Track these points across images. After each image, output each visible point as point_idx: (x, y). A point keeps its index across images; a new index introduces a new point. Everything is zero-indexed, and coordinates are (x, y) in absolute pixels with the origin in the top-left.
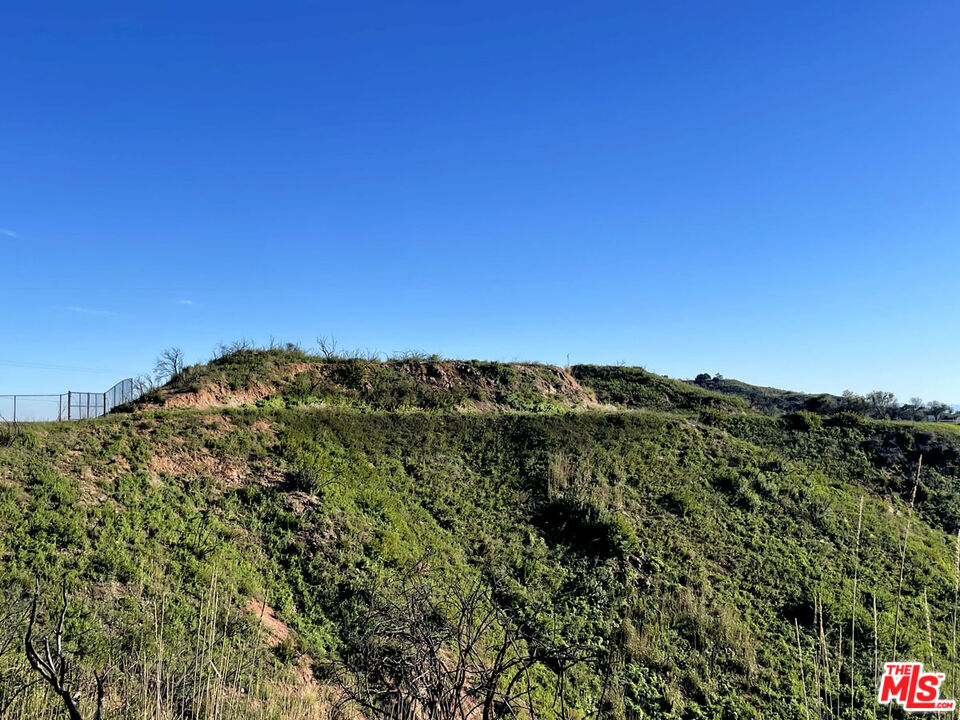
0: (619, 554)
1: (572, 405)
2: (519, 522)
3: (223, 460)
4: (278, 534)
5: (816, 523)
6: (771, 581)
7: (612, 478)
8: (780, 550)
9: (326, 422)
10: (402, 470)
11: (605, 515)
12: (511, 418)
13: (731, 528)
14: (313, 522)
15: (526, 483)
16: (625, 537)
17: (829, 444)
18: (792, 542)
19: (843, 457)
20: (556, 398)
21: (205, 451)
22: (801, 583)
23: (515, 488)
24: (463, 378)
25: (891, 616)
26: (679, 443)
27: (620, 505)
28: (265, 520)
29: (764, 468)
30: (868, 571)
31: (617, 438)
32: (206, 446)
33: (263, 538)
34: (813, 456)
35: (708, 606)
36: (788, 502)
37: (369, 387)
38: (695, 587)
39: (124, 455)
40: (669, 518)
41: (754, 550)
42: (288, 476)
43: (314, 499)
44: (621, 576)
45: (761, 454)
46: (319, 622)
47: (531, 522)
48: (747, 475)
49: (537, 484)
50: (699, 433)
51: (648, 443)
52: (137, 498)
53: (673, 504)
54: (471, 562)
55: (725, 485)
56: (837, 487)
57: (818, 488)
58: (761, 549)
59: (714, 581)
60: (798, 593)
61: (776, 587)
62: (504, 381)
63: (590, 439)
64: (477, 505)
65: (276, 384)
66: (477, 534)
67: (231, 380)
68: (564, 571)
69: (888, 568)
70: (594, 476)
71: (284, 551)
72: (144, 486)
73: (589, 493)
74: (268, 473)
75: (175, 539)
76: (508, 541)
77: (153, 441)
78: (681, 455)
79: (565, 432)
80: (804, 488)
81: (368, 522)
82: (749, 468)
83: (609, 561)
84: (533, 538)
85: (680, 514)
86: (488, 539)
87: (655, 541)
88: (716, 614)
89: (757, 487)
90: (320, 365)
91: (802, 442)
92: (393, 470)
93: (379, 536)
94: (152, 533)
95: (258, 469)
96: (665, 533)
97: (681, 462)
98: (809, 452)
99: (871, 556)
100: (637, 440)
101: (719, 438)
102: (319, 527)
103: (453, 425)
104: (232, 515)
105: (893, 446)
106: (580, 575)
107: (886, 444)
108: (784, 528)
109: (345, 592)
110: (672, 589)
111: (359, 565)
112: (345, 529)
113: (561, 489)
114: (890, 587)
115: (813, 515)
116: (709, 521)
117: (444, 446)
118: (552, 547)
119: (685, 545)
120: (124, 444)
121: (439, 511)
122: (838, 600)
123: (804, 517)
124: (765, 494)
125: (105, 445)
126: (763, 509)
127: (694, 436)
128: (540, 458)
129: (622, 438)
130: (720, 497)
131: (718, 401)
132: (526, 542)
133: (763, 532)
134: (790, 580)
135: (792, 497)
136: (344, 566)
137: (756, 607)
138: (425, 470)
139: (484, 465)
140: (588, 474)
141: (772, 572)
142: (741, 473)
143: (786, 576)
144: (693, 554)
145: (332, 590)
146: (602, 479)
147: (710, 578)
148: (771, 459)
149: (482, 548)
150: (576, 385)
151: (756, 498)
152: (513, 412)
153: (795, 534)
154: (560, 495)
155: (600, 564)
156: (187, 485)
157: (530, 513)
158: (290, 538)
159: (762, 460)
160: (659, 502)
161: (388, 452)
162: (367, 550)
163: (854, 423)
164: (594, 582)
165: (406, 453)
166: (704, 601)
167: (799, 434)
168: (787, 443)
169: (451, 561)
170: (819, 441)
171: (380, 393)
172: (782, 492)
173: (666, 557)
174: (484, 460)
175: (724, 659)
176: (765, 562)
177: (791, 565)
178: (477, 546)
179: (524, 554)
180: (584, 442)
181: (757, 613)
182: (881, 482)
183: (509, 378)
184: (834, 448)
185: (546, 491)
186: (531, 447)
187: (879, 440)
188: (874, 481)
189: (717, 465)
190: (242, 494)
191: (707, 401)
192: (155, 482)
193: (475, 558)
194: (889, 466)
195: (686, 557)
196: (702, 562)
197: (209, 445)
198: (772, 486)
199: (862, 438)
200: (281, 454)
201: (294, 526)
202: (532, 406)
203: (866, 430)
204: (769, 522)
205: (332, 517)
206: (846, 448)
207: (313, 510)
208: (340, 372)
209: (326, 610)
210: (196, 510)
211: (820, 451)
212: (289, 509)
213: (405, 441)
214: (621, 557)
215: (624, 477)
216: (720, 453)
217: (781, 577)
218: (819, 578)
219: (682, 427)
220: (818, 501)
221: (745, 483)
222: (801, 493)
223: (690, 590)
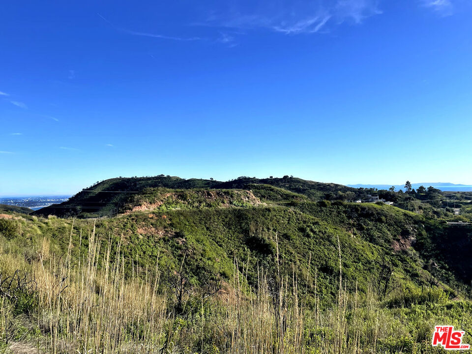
0: (272, 253)
1: (253, 204)
2: (241, 244)
3: (156, 229)
4: (176, 251)
5: (330, 241)
6: (317, 260)
7: (268, 229)
8: (319, 250)
9: (181, 214)
10: (205, 229)
11: (267, 241)
12: (236, 210)
13: (304, 244)
14: (185, 247)
15: (242, 231)
16: (274, 248)
17: (333, 211)
18: (323, 247)
19: (338, 216)
20: (248, 202)
21: (151, 226)
22: (325, 260)
23: (239, 233)
24: (219, 196)
25: (351, 269)
26: (288, 216)
27: (271, 238)
28: (172, 247)
29: (314, 224)
30: (345, 256)
31: (269, 216)
32: (151, 224)
33: (172, 252)
34: (328, 216)
35: (298, 268)
36: (321, 235)
37: (190, 200)
38: (295, 263)
39: (130, 229)
40: (286, 241)
41: (311, 250)
42: (175, 233)
43: (184, 240)
44: (273, 260)
45: (312, 219)
46: (192, 277)
47: (245, 244)
48: (309, 226)
49: (246, 232)
50: (293, 213)
51: (278, 217)
52: (137, 242)
53: (287, 237)
54: (228, 257)
55: (302, 230)
56: (336, 229)
57: (330, 230)
58: (313, 250)
59: (300, 260)
60: (324, 263)
61: (318, 262)
62: (232, 197)
63: (261, 217)
64: (229, 239)
65: (162, 201)
66: (230, 248)
67: (150, 201)
68: (256, 259)
69: (351, 255)
70: (263, 229)
71: (178, 256)
72: (138, 238)
73: (262, 234)
74: (170, 232)
75: (150, 254)
76: (239, 250)
77: (136, 223)
78: (288, 220)
79: (253, 214)
80: (326, 230)
81: (200, 246)
82: (309, 224)
83: (269, 255)
84: (246, 249)
85: (289, 240)
86: (233, 250)
87: (282, 249)
88: (300, 270)
89: (312, 230)
90: (174, 193)
91: (324, 211)
92: (203, 229)
93: (204, 250)
94: (144, 253)
95: (167, 231)
96: (285, 246)
97: (288, 223)
98: (327, 215)
99: (346, 251)
100: (275, 216)
101: (300, 214)
102: (187, 248)
103: (218, 213)
104: (162, 246)
105: (354, 212)
106: (261, 260)
107: (352, 211)
108: (320, 243)
109: (198, 267)
110: (288, 263)
111: (201, 259)
112: (194, 249)
113: (253, 233)
114: (351, 260)
115: (328, 238)
116: (298, 242)
117: (217, 220)
118: (252, 251)
119: (291, 250)
120: (129, 225)
121: (218, 242)
122: (336, 265)
123: (326, 239)
124: (314, 232)
125: (124, 226)
126: (314, 237)
127: (293, 215)
128: (246, 223)
129: (271, 215)
130: (301, 234)
131: (297, 197)
132: (244, 250)
133: (314, 244)
134: (322, 259)
135: (322, 233)
136: (197, 260)
137: (312, 268)
138: (212, 228)
139: (229, 226)
140: (261, 228)
141: (317, 257)
142: (307, 226)
143: (321, 258)
144: (293, 252)
145: (194, 267)
146: (266, 230)
147: (299, 259)
148: (316, 221)
149: (232, 252)
150: (254, 197)
151: (312, 234)
152: (236, 207)
153: (323, 245)
154: (253, 235)
155: (266, 256)
156: (148, 237)
157: (245, 241)
158: (180, 252)
159: (313, 221)
160: (283, 236)
161: (200, 223)
162: (202, 255)
163: (341, 204)
164: (265, 262)
165: (205, 223)
166: (297, 267)
167: (323, 208)
168: (320, 211)
169: (224, 258)
170: (330, 211)
171: (194, 202)
172: (319, 232)
173: (285, 253)
174: (229, 224)
175: (303, 284)
176: (315, 254)
177: (322, 255)
178: (230, 252)
179: (244, 254)
180: (259, 217)
181: (313, 270)
182: (349, 224)
183: (233, 195)
184: (335, 213)
185: (249, 234)
186: (243, 219)
187: (349, 210)
188: (348, 224)
189: (299, 224)
190: (164, 239)
191: (293, 197)
192: (141, 237)
193: (230, 256)
194: (352, 219)
195: (292, 253)
196: (296, 255)
197: (152, 224)
198: (316, 230)
199: (344, 209)
200: (173, 226)
201: (180, 249)
202: (241, 205)
203: (345, 206)
204: (316, 241)
205: (190, 245)
206: (339, 213)
207: (185, 243)
208: (180, 195)
209: (193, 273)
210: (152, 245)
211: (330, 214)
212: (178, 243)
213: (205, 219)
214: (272, 254)
215: (272, 228)
216: (300, 219)
217: (319, 259)
218: (330, 259)
219: (288, 211)
220: (330, 234)
221: (308, 229)
222: (325, 231)
223: (293, 263)
